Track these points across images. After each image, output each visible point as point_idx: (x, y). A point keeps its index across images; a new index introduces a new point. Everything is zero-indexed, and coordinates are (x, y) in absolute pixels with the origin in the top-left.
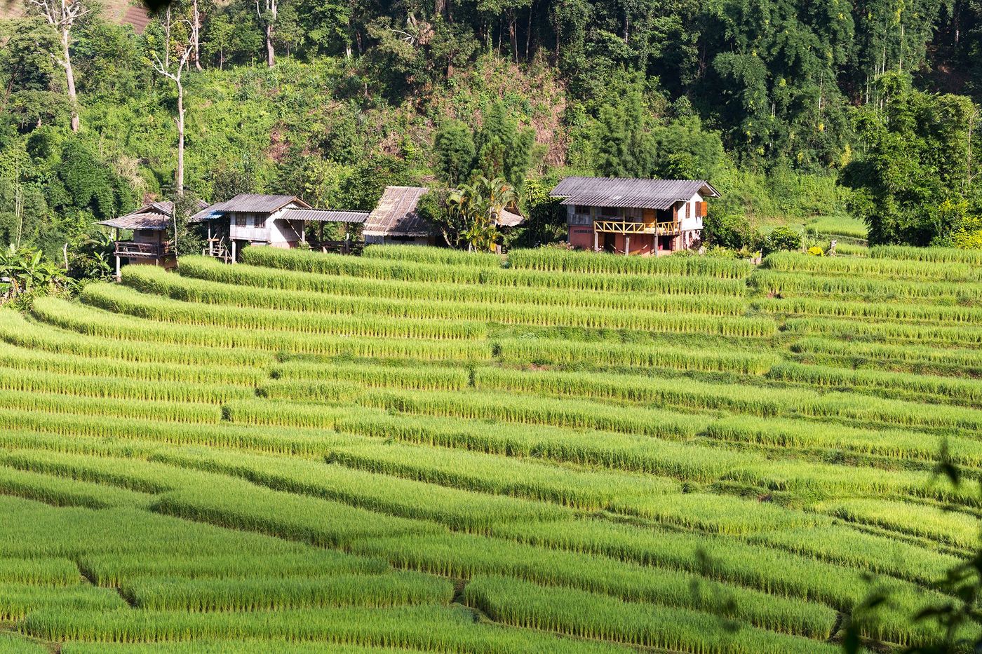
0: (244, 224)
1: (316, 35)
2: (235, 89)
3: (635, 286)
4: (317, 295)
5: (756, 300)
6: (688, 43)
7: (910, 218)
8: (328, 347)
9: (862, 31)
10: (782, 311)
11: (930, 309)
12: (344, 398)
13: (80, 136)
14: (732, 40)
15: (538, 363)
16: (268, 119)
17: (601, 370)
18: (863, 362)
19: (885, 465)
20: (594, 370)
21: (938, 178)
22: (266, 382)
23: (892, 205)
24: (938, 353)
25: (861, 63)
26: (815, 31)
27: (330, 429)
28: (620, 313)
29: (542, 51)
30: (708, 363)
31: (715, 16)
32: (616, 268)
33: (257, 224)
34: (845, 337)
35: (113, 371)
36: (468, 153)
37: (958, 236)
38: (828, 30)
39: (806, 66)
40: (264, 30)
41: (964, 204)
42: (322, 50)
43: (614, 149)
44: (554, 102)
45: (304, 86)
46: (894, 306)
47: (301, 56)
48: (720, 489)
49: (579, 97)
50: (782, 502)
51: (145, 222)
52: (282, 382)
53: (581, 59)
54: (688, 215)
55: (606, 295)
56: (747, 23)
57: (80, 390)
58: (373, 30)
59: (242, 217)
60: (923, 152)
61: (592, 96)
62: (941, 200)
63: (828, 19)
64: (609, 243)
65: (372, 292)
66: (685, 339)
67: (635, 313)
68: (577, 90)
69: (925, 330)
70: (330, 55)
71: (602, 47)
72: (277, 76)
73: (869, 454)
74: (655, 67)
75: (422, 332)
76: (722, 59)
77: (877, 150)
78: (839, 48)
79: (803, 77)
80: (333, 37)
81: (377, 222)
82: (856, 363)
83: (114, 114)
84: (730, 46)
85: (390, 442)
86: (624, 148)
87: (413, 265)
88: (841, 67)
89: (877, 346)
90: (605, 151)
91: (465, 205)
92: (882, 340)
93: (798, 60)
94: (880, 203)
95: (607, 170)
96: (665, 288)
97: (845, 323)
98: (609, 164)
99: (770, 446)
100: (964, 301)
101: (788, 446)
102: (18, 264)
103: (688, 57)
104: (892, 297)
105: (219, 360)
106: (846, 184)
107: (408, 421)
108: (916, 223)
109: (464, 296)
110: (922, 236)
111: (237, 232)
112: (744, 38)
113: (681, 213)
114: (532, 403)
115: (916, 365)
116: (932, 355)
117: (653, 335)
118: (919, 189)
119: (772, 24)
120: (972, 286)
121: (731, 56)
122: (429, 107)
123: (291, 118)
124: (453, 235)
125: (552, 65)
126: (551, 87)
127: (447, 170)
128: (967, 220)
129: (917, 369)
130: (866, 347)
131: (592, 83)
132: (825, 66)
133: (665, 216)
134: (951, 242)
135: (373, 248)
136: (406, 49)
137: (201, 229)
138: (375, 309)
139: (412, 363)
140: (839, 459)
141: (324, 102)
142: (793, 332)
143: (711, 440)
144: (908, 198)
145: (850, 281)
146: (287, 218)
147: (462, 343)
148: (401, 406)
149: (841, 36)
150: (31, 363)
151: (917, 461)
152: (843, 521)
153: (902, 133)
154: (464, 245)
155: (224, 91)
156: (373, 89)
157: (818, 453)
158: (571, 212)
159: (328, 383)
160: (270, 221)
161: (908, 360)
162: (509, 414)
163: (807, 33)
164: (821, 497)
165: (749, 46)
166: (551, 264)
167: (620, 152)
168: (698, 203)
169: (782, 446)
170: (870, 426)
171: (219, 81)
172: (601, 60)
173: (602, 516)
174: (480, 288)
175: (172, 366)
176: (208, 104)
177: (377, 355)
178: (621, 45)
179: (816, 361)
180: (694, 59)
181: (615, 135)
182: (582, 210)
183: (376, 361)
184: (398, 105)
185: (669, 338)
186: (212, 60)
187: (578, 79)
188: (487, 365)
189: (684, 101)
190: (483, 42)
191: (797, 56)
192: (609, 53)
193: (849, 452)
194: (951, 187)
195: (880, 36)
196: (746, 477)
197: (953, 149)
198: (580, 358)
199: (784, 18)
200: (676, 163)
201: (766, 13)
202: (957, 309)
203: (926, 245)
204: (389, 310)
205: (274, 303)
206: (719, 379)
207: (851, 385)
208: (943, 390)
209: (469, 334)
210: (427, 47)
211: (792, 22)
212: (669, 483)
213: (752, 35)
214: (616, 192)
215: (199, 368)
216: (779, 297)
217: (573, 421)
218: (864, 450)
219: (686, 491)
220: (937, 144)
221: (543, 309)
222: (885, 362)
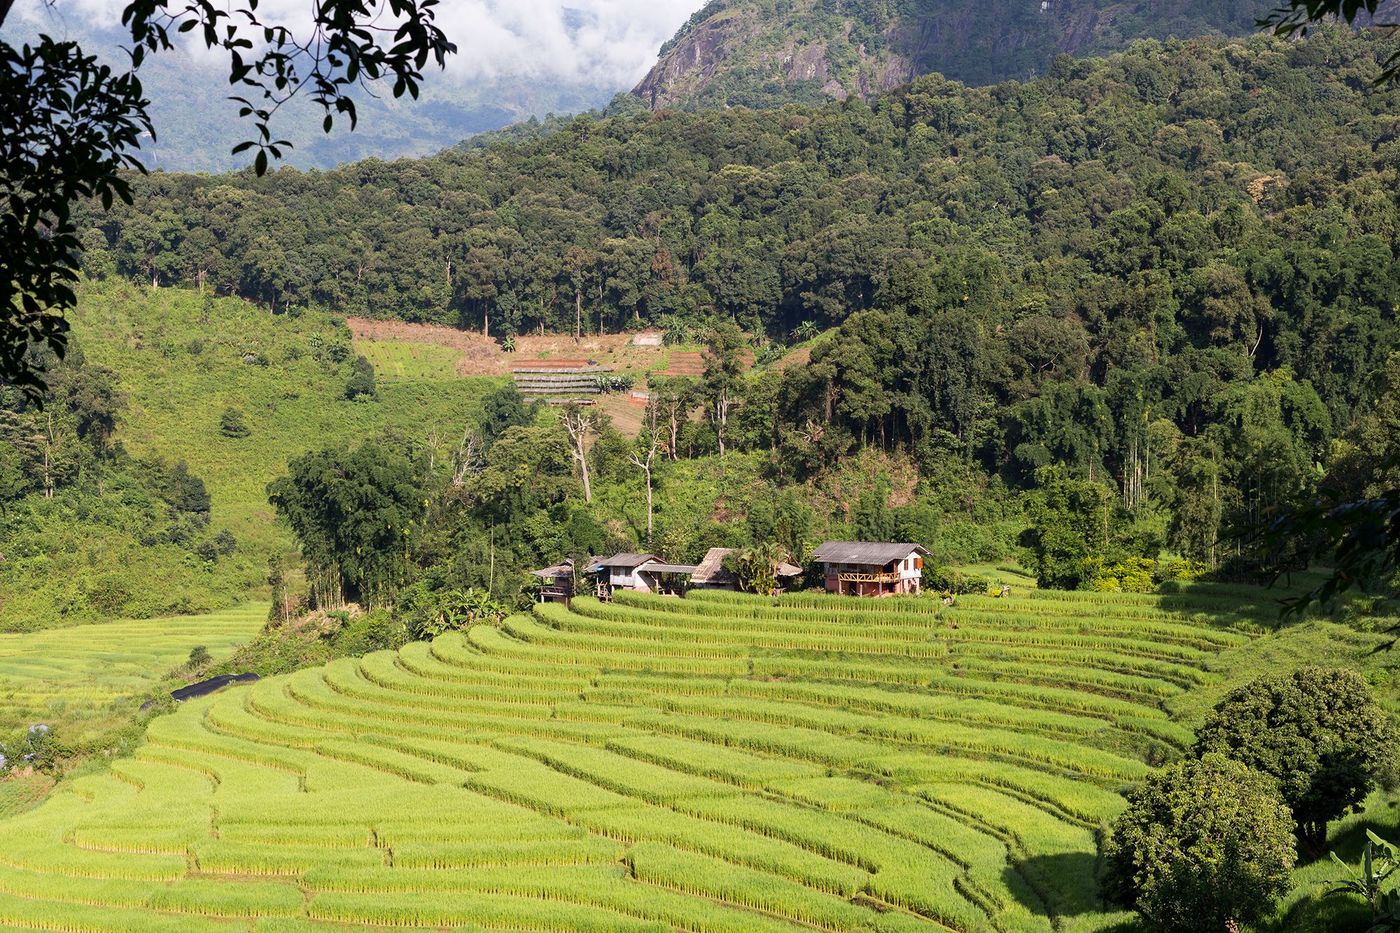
0: (618, 574)
1: (750, 435)
2: (696, 473)
3: (859, 620)
4: (644, 627)
5: (939, 630)
6: (998, 437)
7: (1061, 568)
8: (635, 663)
9: (1120, 428)
10: (954, 638)
11: (1055, 637)
12: (636, 702)
13: (590, 506)
14: (1027, 435)
15: (777, 676)
16: (714, 491)
17: (819, 681)
18: (1000, 676)
19: (975, 757)
20: (812, 682)
21: (1083, 541)
22: (588, 689)
23: (1050, 559)
24: (1050, 670)
25: (1120, 449)
26: (1086, 428)
27: (618, 724)
28: (841, 639)
29: (901, 445)
30: (890, 677)
31: (1015, 418)
32: (849, 606)
33: (626, 575)
34: (992, 658)
35: (490, 682)
36: (768, 524)
37: (1096, 582)
38: (1094, 427)
39: (1078, 452)
40: (717, 432)
41: (1101, 559)
42: (755, 445)
43: (864, 522)
44: (910, 479)
45: (741, 469)
46: (1032, 635)
47: (743, 450)
48: (852, 774)
49: (926, 475)
50: (886, 785)
51: (561, 572)
52: (601, 689)
53: (927, 450)
54: (906, 568)
55: (837, 626)
56: (1037, 423)
57: (463, 694)
58: (782, 433)
59: (617, 570)
60: (1072, 522)
61: (934, 474)
62: (1085, 555)
63: (1094, 420)
64: (851, 589)
65: (680, 624)
66: (883, 658)
67: (850, 639)
68: (925, 472)
69: (1048, 653)
70: (762, 448)
71: (941, 441)
72: (724, 464)
73: (966, 749)
74: (978, 454)
75: (703, 653)
76: (1021, 449)
77: (1039, 522)
78: (1103, 439)
79: (1077, 460)
80: (762, 436)
81: (699, 574)
82: (995, 677)
83: (614, 490)
84: (1025, 439)
85: (654, 734)
86: (871, 521)
87: (711, 604)
88: (1105, 452)
89: (1014, 664)
90: (858, 523)
91: (751, 562)
92: (1017, 660)
93: (1072, 449)
94: (1040, 558)
95: (860, 536)
96: (878, 621)
97: (993, 648)
98: (861, 531)
99: (901, 741)
100: (1083, 631)
101: (913, 741)
102: (472, 602)
103: (999, 448)
104: (1034, 628)
105: (562, 673)
106: (1022, 545)
107: (673, 719)
108: (1068, 573)
109: (740, 626)
110: (1071, 583)
111: (615, 579)
112: (1035, 433)
113: (901, 566)
114: (761, 706)
115: (1035, 679)
116: (1045, 671)
117: (861, 655)
118: (1070, 548)
119: (1054, 424)
120: (1091, 620)
121: (1026, 446)
122: (823, 484)
123: (730, 492)
124: (746, 583)
125: (909, 453)
126: (908, 469)
127: (754, 536)
128: (1103, 570)
129: (1035, 682)
130: (1004, 665)
131: (934, 465)
132: (1092, 452)
133: (889, 568)
134: (1092, 586)
135: (693, 591)
136: (803, 445)
137: (592, 579)
138: (677, 636)
139: (690, 676)
140: (946, 751)
141: (753, 481)
142: (957, 653)
143: (864, 736)
144: (1062, 555)
145: (1004, 615)
146: (649, 570)
147: (727, 661)
148: (672, 707)
149: (1104, 431)
150: (439, 675)
151: (998, 754)
152: (924, 801)
153: (1058, 508)
154: (753, 590)
155: (689, 474)
156: (787, 472)
157: (933, 746)
158: (827, 566)
159: (625, 690)
160: (635, 572)
161: (1030, 675)
162: (740, 714)
163: (1080, 430)
164: (916, 782)
165: (1038, 439)
166: (807, 603)
167: (868, 523)
168: (915, 559)
169: (909, 742)
170: (981, 726)
171: (686, 467)
172: (940, 449)
173: (758, 794)
174: (751, 621)
175: (528, 678)
176: (678, 482)
177: (669, 670)
178: (954, 440)
179: (968, 676)
180: (1003, 448)
181: (866, 511)
182: (834, 565)
183: (666, 674)
184: (802, 482)
185: (872, 657)
186: (683, 453)
187: (925, 463)
188: (742, 677)
189: (997, 477)
190: (858, 439)
191: (1071, 445)
192: (945, 445)
193: (953, 747)
194: (1093, 547)
195: (1133, 431)
196: (870, 766)
197: (1094, 520)
198: (806, 672)
199: (1063, 419)
200: (905, 530)
201: (1049, 416)
202: (1077, 637)
203: (1074, 589)
204: (685, 637)
205: (612, 632)
206: (896, 688)
207: (983, 694)
208: (1042, 699)
209: (736, 654)
210: (819, 443)
211: (1068, 422)
212: (820, 768)
213: (1041, 431)
214: (855, 553)
215: (545, 679)
216: (955, 627)
217: (780, 720)
218: (964, 745)
219: (830, 776)
220: (1083, 517)
221: (791, 636)
222: (1015, 677)
